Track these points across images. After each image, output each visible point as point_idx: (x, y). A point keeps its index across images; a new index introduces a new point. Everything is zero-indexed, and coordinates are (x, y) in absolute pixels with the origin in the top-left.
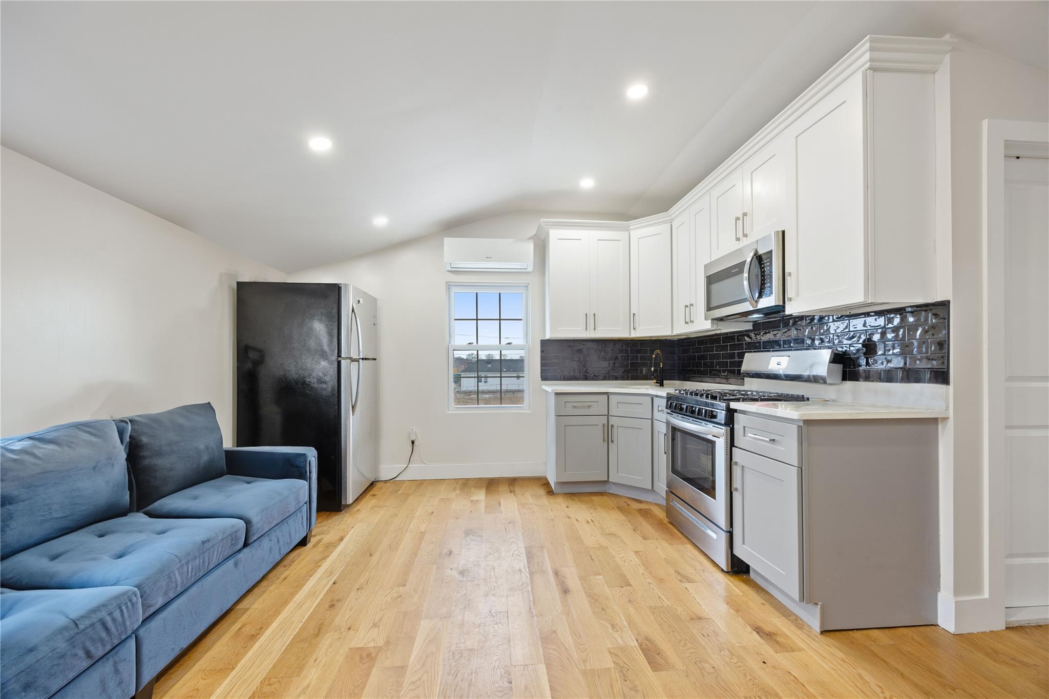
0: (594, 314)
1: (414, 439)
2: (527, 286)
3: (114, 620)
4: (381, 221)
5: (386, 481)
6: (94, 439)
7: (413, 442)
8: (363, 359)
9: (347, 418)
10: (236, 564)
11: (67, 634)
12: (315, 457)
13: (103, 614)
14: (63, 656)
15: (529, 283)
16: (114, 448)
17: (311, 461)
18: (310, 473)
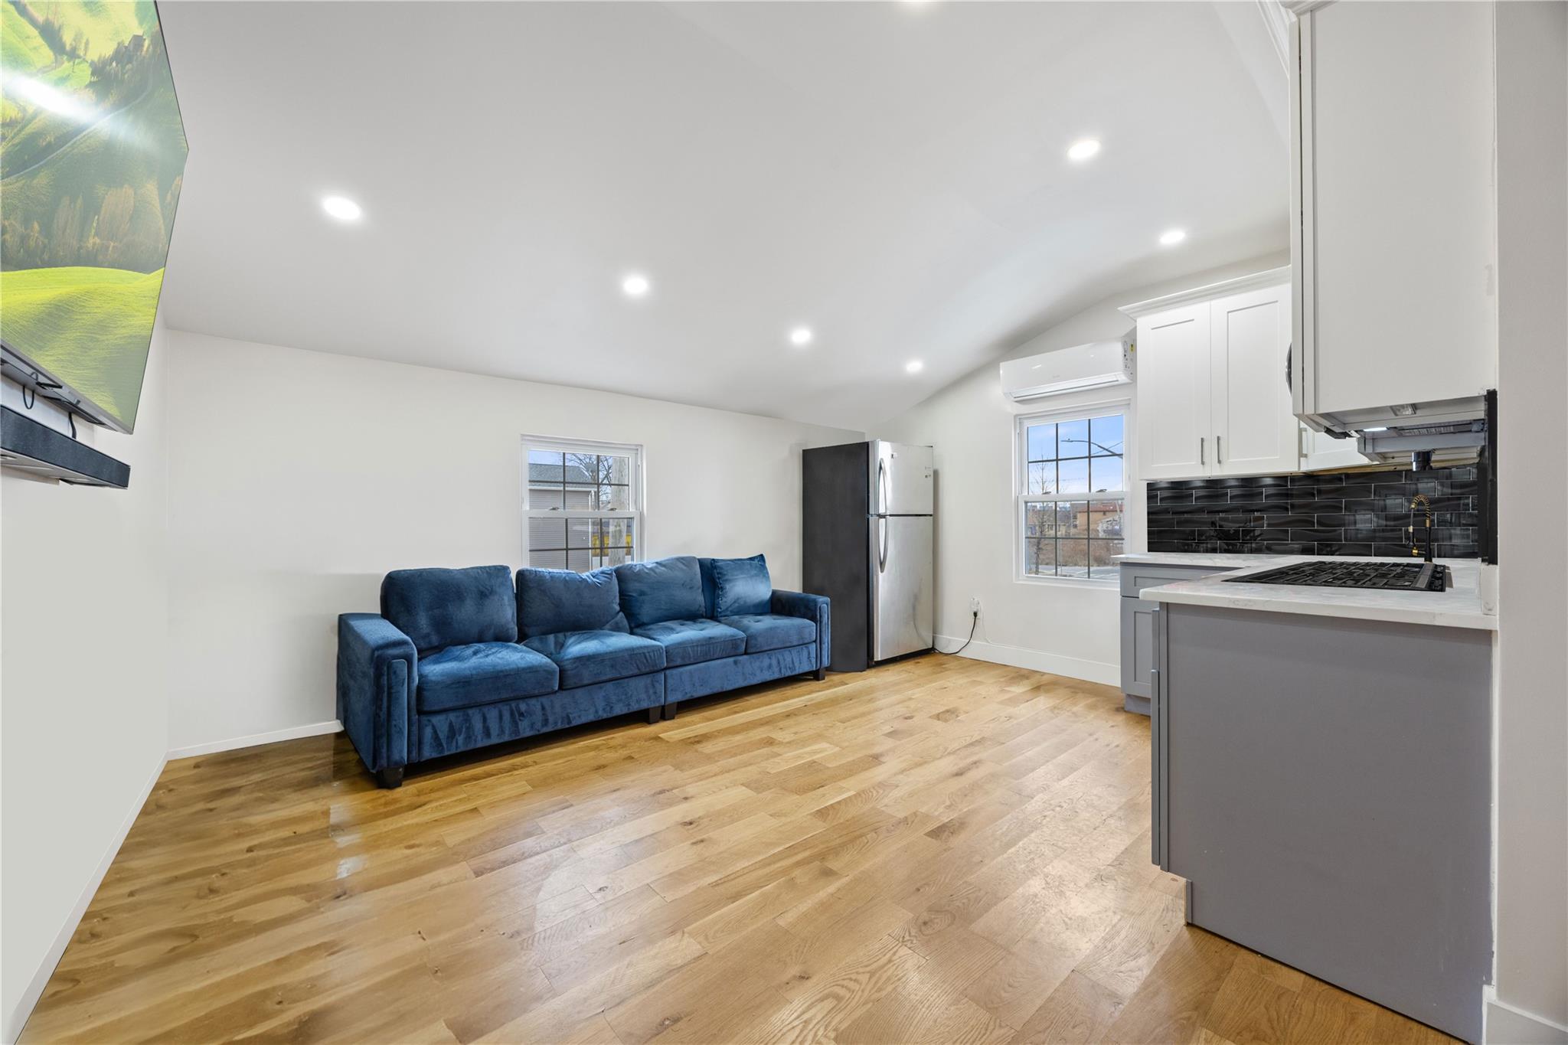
0: (1218, 438)
1: (975, 610)
2: (1129, 404)
3: (650, 656)
4: (914, 367)
5: (947, 654)
6: (685, 568)
7: (975, 614)
8: (891, 515)
9: (877, 576)
10: (735, 662)
11: (629, 652)
12: (827, 604)
13: (646, 651)
14: (627, 661)
15: (1130, 399)
16: (695, 575)
17: (822, 610)
18: (820, 616)
